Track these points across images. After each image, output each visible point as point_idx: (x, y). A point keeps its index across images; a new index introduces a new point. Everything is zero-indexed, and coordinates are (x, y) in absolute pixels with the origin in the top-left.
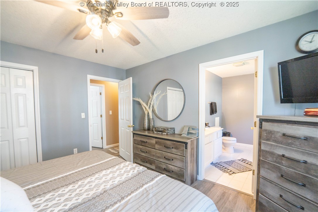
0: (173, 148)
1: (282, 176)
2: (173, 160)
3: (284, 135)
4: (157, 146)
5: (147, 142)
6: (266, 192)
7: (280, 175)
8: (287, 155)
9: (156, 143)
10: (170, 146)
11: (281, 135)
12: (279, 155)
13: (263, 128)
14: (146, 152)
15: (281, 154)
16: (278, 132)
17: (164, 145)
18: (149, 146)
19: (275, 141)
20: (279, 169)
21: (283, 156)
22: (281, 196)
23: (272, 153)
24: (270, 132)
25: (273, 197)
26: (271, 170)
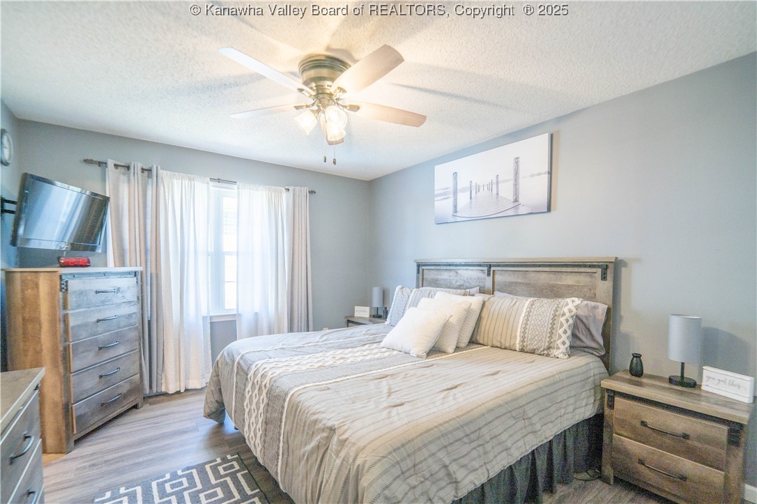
1: (100, 348)
3: (97, 293)
6: (83, 392)
7: (97, 349)
8: (100, 318)
11: (94, 293)
12: (94, 323)
15: (95, 319)
16: (91, 291)
19: (89, 306)
20: (95, 341)
21: (98, 321)
22: (101, 377)
23: (85, 325)
24: (81, 293)
25: (92, 388)
26: (88, 351)
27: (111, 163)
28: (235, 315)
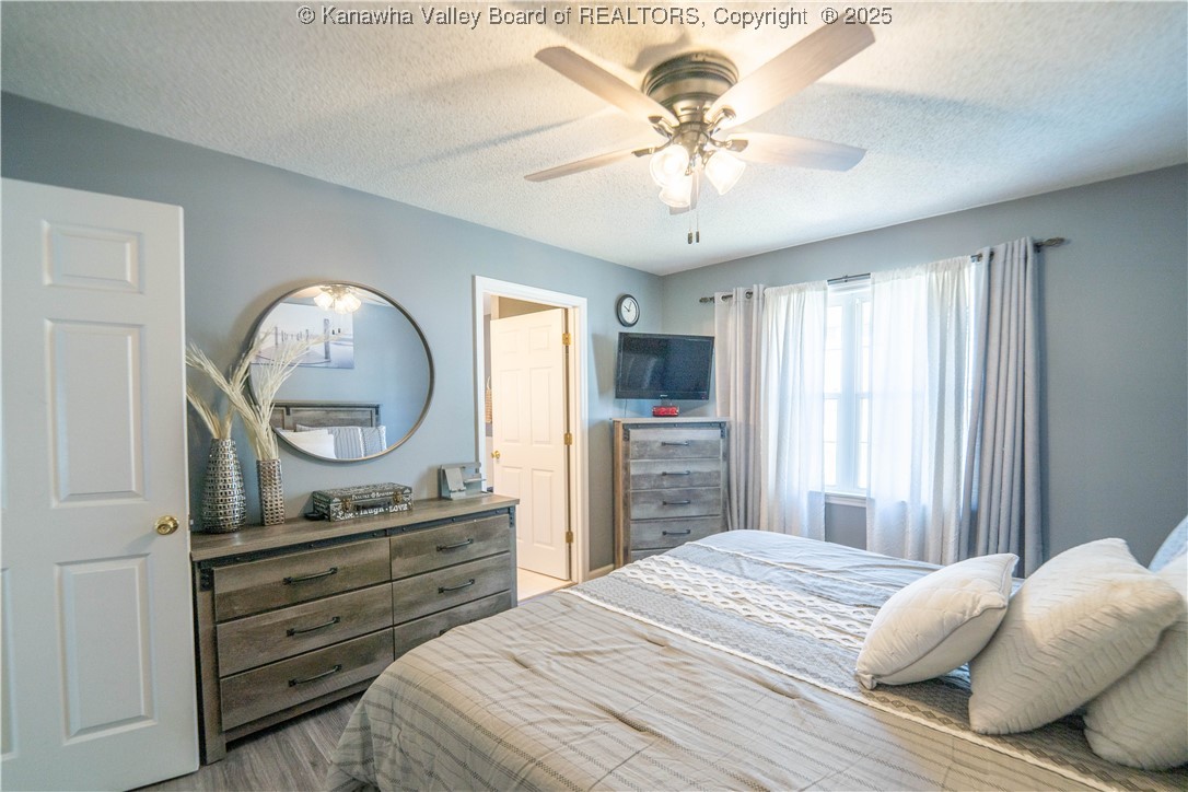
0: (472, 541)
1: (665, 503)
2: (473, 581)
3: (664, 444)
4: (399, 566)
5: (334, 571)
6: (642, 543)
7: (661, 503)
8: (668, 472)
9: (396, 552)
10: (462, 537)
11: (660, 445)
12: (658, 476)
13: (631, 439)
14: (337, 620)
15: (660, 472)
16: (656, 441)
17: (435, 547)
18: (349, 586)
19: (653, 457)
20: (659, 494)
21: (664, 474)
22: (665, 533)
23: (647, 477)
24: (644, 444)
25: (654, 542)
26: (649, 502)
27: (718, 296)
28: (864, 499)
